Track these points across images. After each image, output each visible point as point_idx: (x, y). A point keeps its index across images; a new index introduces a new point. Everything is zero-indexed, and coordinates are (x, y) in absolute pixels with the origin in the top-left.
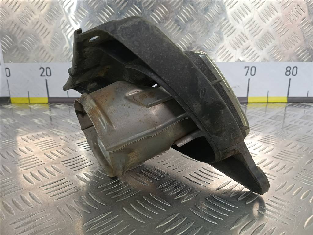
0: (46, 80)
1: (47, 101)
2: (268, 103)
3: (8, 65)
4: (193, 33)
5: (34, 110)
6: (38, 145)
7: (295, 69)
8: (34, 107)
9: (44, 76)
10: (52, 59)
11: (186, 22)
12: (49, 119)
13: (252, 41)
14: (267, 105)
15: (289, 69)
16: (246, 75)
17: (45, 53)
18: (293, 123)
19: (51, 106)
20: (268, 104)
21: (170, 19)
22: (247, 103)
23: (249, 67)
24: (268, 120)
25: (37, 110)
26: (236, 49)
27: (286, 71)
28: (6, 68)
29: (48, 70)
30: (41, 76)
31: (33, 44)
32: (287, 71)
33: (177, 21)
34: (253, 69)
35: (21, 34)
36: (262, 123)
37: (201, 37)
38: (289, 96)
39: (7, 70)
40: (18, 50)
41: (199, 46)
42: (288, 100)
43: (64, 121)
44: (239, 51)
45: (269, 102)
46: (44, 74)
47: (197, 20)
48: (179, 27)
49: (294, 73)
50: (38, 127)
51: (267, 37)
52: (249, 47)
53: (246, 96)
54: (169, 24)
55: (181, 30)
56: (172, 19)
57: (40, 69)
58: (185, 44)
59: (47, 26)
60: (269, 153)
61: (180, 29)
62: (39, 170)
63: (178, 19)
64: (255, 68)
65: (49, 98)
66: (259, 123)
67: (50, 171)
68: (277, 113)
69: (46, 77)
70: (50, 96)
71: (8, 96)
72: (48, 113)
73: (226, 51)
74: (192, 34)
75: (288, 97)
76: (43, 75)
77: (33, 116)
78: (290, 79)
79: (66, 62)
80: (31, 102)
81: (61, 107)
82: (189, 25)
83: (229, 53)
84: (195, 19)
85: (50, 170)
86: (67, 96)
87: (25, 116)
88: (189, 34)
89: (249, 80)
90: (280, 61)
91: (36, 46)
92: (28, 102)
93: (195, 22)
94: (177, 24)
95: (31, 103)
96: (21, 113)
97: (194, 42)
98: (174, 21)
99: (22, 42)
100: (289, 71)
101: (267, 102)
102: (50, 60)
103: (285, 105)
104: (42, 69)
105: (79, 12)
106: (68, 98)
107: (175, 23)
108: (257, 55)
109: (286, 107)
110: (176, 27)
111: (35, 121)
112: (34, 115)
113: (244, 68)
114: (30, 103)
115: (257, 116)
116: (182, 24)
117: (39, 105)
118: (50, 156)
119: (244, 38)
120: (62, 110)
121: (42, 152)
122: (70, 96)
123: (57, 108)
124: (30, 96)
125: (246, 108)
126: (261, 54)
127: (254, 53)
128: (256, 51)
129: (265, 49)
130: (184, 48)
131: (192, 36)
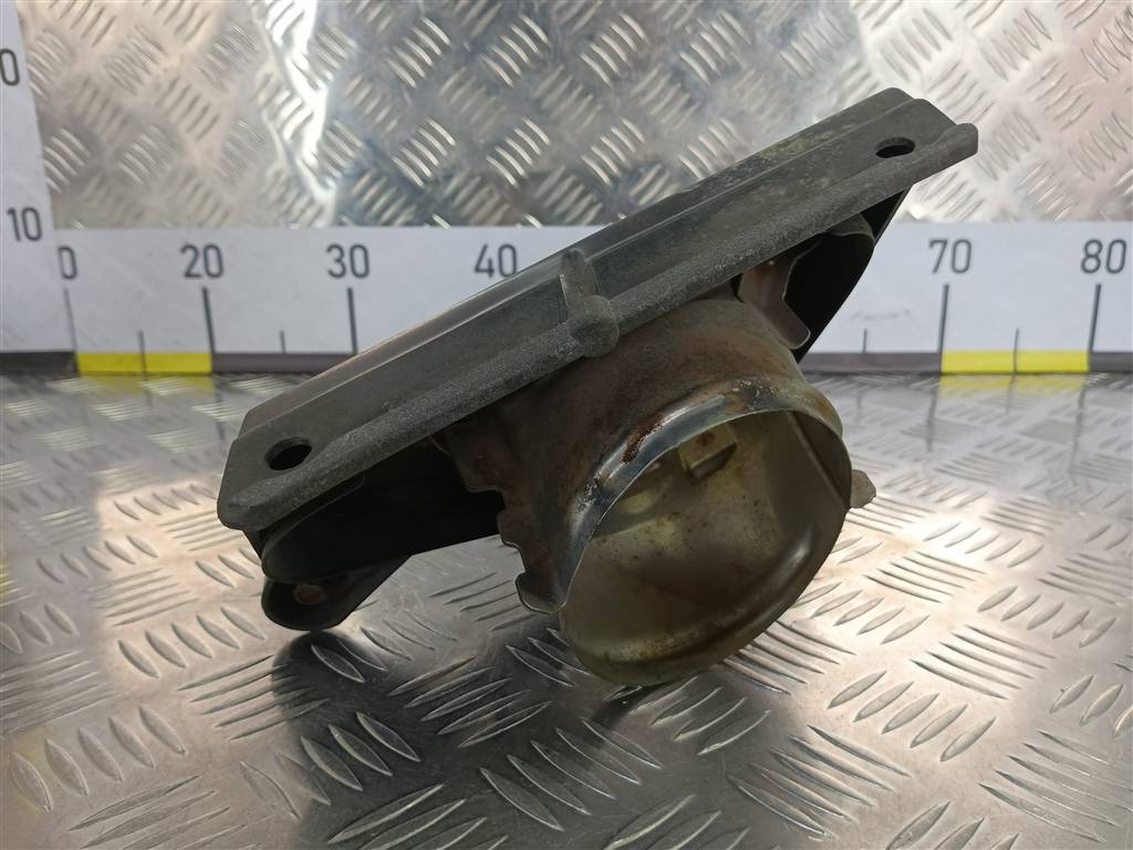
0: (205, 292)
1: (206, 366)
2: (1016, 373)
3: (69, 238)
4: (739, 118)
5: (161, 399)
6: (173, 530)
7: (1118, 248)
8: (161, 388)
9: (197, 276)
10: (226, 215)
11: (712, 76)
12: (214, 431)
14: (1012, 382)
15: (1093, 249)
16: (935, 270)
17: (201, 192)
18: (1110, 451)
19: (221, 386)
20: (1018, 377)
21: (656, 65)
22: (939, 374)
23: (945, 243)
24: (1017, 441)
25: (170, 400)
27: (1083, 256)
28: (63, 249)
29: (212, 254)
30: (188, 275)
31: (158, 161)
32: (1089, 256)
33: (679, 75)
34: (962, 248)
35: (116, 123)
36: (996, 451)
37: (768, 131)
38: (1099, 347)
39: (66, 255)
40: (103, 181)
42: (1091, 364)
45: (1021, 368)
46: (199, 268)
47: (752, 73)
48: (687, 96)
49: (1115, 265)
50: (175, 462)
51: (1012, 132)
53: (932, 347)
54: (651, 85)
55: (692, 109)
56: (660, 65)
57: (183, 250)
58: (709, 159)
59: (208, 95)
60: (1022, 567)
61: (690, 103)
62: (177, 624)
63: (684, 68)
64: (969, 244)
65: (215, 356)
66: (987, 452)
67: (216, 627)
68: (1054, 412)
69: (206, 281)
70: (221, 348)
71: (66, 346)
72: (210, 410)
74: (733, 120)
75: (1092, 353)
76: (194, 271)
77: (157, 423)
78: (1099, 288)
79: (277, 224)
80: (149, 370)
81: (256, 386)
82: (722, 89)
84: (744, 65)
85: (217, 624)
86: (275, 348)
87: (127, 422)
88: (723, 121)
89: (946, 289)
90: (1063, 219)
91: (168, 167)
92: (137, 368)
93: (745, 79)
94: (679, 85)
95: (151, 374)
96: (114, 412)
97: (741, 150)
98: (669, 76)
99: (119, 155)
100: (1096, 256)
101: (1011, 369)
102: (218, 216)
103: (1079, 381)
104: (190, 253)
105: (323, 45)
106: (284, 356)
107: (671, 82)
108: (975, 199)
109: (1086, 388)
110: (676, 97)
111: (166, 439)
112: (160, 419)
113: (927, 243)
114: (147, 376)
115: (977, 423)
116: (696, 86)
117: (179, 380)
118: (216, 572)
120: (260, 398)
121: (189, 558)
122: (292, 348)
123: (241, 392)
124: (148, 349)
125: (934, 392)
126: (990, 193)
127: (965, 191)
128: (973, 184)
129: (1004, 177)
130: (703, 171)
131: (733, 131)
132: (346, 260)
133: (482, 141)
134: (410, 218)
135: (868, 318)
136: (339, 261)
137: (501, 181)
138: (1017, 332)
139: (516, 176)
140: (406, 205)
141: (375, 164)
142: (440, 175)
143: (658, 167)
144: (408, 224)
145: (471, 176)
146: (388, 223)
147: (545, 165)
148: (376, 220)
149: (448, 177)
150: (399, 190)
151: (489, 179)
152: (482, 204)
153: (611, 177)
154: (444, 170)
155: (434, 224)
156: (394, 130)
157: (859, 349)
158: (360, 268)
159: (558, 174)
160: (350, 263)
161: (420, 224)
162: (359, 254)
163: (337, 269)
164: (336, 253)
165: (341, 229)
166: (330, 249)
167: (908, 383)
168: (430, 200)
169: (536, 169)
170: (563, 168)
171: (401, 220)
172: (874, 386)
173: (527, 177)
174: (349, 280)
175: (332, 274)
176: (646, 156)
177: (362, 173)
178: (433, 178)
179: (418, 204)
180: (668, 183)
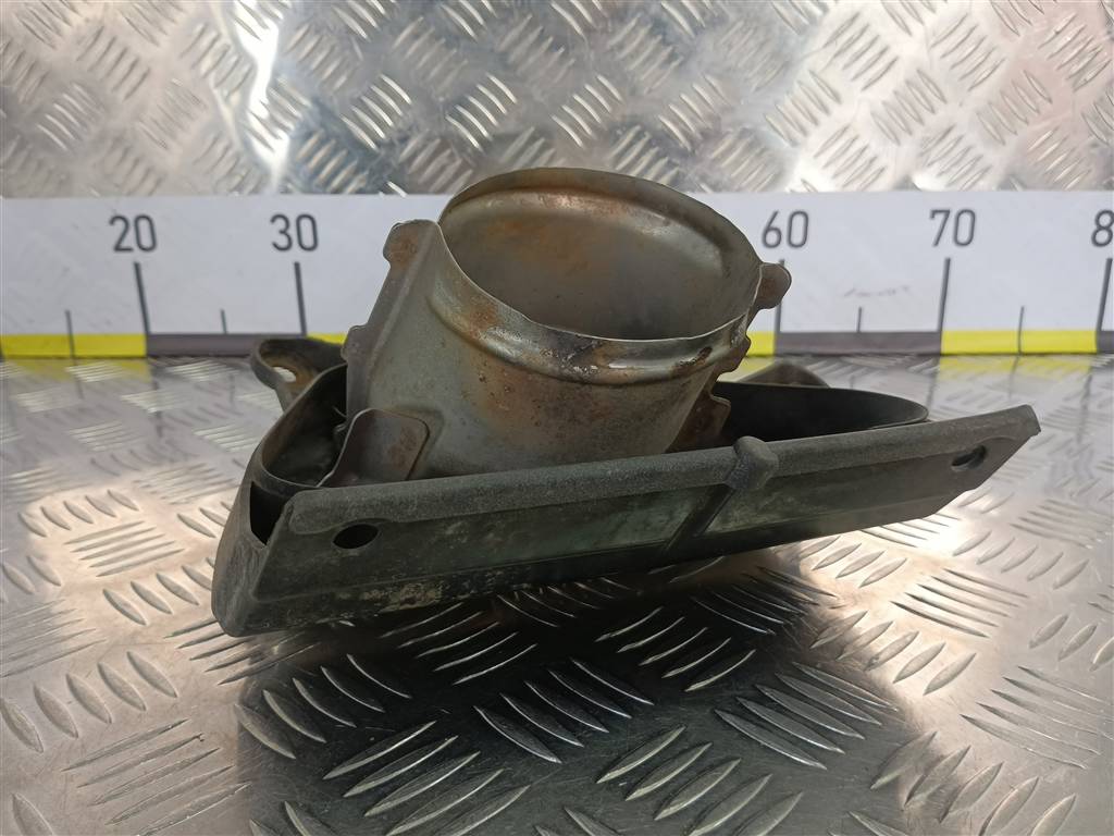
0: (137, 267)
1: (141, 349)
2: (1021, 354)
4: (726, 75)
5: (89, 386)
6: (81, 550)
8: (89, 374)
9: (129, 250)
10: (158, 183)
11: (697, 29)
13: (961, 105)
14: (1015, 366)
15: (1105, 220)
16: (937, 243)
17: (131, 158)
19: (157, 372)
20: (1023, 359)
21: (633, 16)
22: (938, 355)
23: (947, 213)
25: (99, 388)
26: (898, 141)
27: (1094, 227)
29: (144, 224)
30: (118, 248)
31: (83, 124)
32: (1100, 228)
33: (659, 26)
34: (966, 219)
35: (33, 81)
37: (758, 89)
38: (1105, 327)
40: (21, 146)
41: (748, 126)
42: (1099, 343)
43: (201, 438)
44: (909, 147)
45: (1026, 349)
46: (130, 241)
47: (740, 24)
48: (670, 49)
50: (93, 462)
51: (1022, 93)
52: (948, 131)
53: (932, 326)
54: (629, 37)
55: (675, 64)
56: (639, 15)
58: (692, 120)
59: (139, 47)
61: (672, 57)
62: (72, 675)
63: (665, 18)
64: (972, 214)
65: (151, 338)
67: (120, 680)
68: (1067, 399)
69: (138, 255)
70: (155, 329)
72: (144, 401)
73: (858, 145)
74: (719, 77)
75: (1100, 332)
76: (125, 244)
77: (81, 415)
78: (1109, 263)
79: (215, 192)
80: (79, 353)
81: (195, 372)
82: (708, 42)
83: (868, 155)
84: (732, 16)
85: (120, 675)
86: (218, 329)
87: (46, 414)
88: (709, 78)
89: (948, 262)
90: (1074, 188)
91: (94, 129)
92: (66, 352)
93: (734, 29)
94: (660, 37)
95: (80, 358)
96: (34, 402)
97: (728, 109)
98: (649, 26)
99: (38, 114)
100: (1108, 229)
101: (1015, 350)
102: (149, 184)
103: (1086, 362)
104: (120, 225)
106: (225, 336)
107: (652, 34)
108: (980, 165)
109: (1092, 368)
110: (656, 51)
111: (86, 434)
112: (84, 411)
113: (928, 214)
114: (76, 359)
116: (679, 39)
117: (112, 364)
118: (126, 605)
119: (929, 93)
120: (198, 387)
121: (95, 586)
122: (233, 329)
123: (177, 377)
124: (76, 330)
125: (934, 375)
126: (997, 159)
127: (970, 156)
128: (979, 149)
129: (1012, 141)
130: (686, 134)
131: (719, 89)
132: (292, 231)
133: (441, 99)
134: (362, 185)
135: (864, 295)
136: (283, 232)
137: (463, 144)
138: (1023, 309)
139: (480, 139)
140: (357, 171)
141: (322, 125)
142: (395, 136)
143: (638, 128)
144: (360, 192)
145: (429, 139)
146: (338, 191)
147: (511, 126)
148: (325, 187)
149: (404, 140)
150: (349, 153)
151: (451, 142)
152: (443, 169)
153: (584, 139)
154: (400, 131)
155: (388, 191)
156: (343, 87)
157: (853, 328)
158: (308, 240)
159: (526, 136)
160: (296, 234)
161: (374, 192)
162: (306, 225)
163: (283, 242)
164: (280, 224)
165: (287, 197)
166: (274, 219)
167: (906, 367)
168: (385, 165)
169: (502, 131)
170: (532, 129)
171: (353, 186)
172: (871, 369)
173: (491, 139)
174: (296, 253)
175: (275, 245)
176: (624, 116)
177: (309, 135)
178: (387, 141)
179: (371, 170)
180: (649, 145)
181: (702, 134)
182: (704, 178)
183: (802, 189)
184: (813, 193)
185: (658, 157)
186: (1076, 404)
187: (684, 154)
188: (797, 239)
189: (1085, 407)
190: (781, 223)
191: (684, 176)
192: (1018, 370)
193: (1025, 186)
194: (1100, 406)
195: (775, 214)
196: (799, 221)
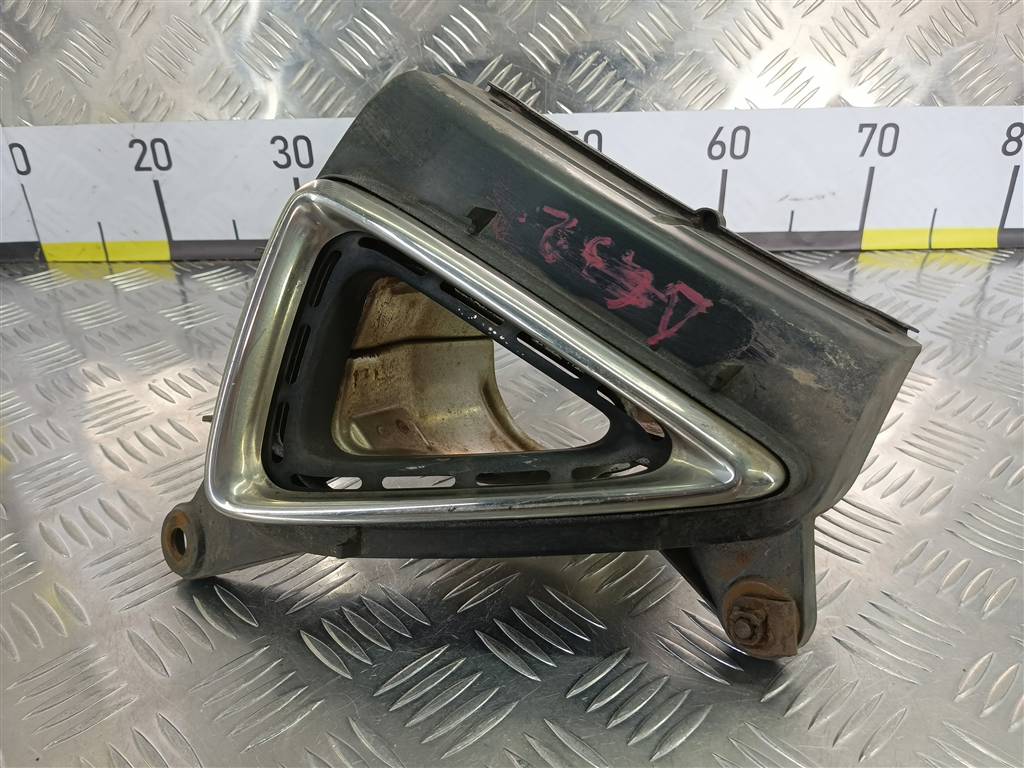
0: (156, 183)
1: (166, 256)
2: (931, 250)
3: (18, 134)
4: (679, 3)
5: (127, 296)
6: (159, 483)
8: (125, 281)
9: (149, 169)
10: (169, 110)
13: (892, 29)
14: (926, 262)
15: (1016, 132)
16: (862, 154)
17: (142, 89)
20: (933, 255)
22: (859, 251)
23: (874, 127)
24: (930, 343)
25: (139, 302)
26: (831, 61)
27: (1006, 138)
28: (12, 146)
29: (159, 147)
30: (138, 168)
32: (1011, 139)
34: (890, 132)
37: (707, 17)
38: (1008, 225)
39: (17, 151)
41: (698, 50)
42: (1000, 241)
44: (843, 67)
45: (935, 245)
46: (148, 161)
50: (151, 387)
51: (950, 17)
52: (880, 52)
53: (856, 228)
57: (131, 145)
58: (646, 45)
64: (896, 127)
65: (173, 245)
68: (964, 303)
69: (156, 173)
70: (176, 237)
71: (33, 238)
73: (795, 68)
75: (1002, 230)
76: (143, 165)
77: (130, 334)
78: (1016, 169)
79: (220, 117)
80: (111, 259)
83: (804, 77)
86: (235, 238)
88: (663, 7)
89: (872, 170)
90: (990, 103)
92: (103, 259)
95: (114, 263)
97: (680, 35)
99: (56, 51)
100: (1018, 139)
101: (927, 247)
102: (161, 110)
103: (987, 258)
104: (138, 147)
106: (238, 242)
108: (907, 84)
113: (857, 128)
114: (110, 264)
119: (864, 19)
122: (244, 235)
124: (107, 239)
125: (852, 276)
126: (922, 78)
127: (898, 76)
128: (907, 70)
129: (936, 61)
130: (641, 58)
131: (672, 16)
132: (290, 151)
133: (420, 30)
134: (350, 109)
135: (796, 199)
136: (281, 152)
138: (935, 211)
139: (454, 63)
140: (345, 96)
141: (312, 55)
142: (378, 64)
143: (597, 53)
144: (348, 115)
145: (409, 65)
146: (329, 114)
147: (482, 52)
148: (317, 112)
149: (387, 67)
150: (337, 80)
151: (428, 68)
153: (550, 64)
154: (382, 59)
156: (330, 20)
157: (787, 230)
158: (304, 158)
159: (496, 62)
160: (294, 154)
162: (302, 144)
163: (283, 160)
164: (280, 144)
166: (273, 141)
167: (829, 266)
168: (369, 89)
169: (474, 57)
170: (501, 56)
171: (341, 111)
173: (465, 65)
174: (295, 170)
175: (276, 163)
176: (585, 42)
177: (300, 65)
178: (371, 68)
179: (357, 95)
180: (608, 68)
181: (655, 57)
182: (656, 99)
183: (745, 106)
184: (754, 110)
185: (615, 79)
186: (969, 310)
187: (639, 76)
188: (739, 151)
189: (978, 314)
190: (725, 137)
191: (639, 95)
192: (926, 270)
193: (945, 102)
194: (990, 313)
195: (720, 129)
196: (741, 135)
